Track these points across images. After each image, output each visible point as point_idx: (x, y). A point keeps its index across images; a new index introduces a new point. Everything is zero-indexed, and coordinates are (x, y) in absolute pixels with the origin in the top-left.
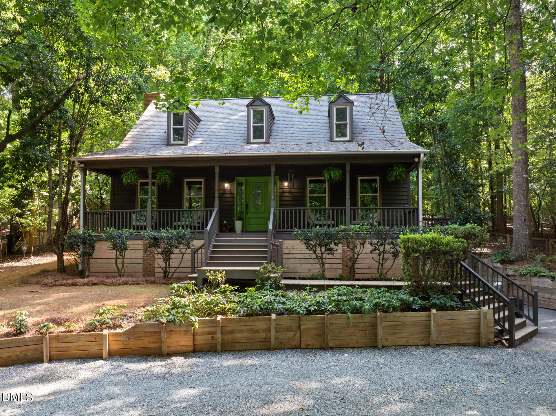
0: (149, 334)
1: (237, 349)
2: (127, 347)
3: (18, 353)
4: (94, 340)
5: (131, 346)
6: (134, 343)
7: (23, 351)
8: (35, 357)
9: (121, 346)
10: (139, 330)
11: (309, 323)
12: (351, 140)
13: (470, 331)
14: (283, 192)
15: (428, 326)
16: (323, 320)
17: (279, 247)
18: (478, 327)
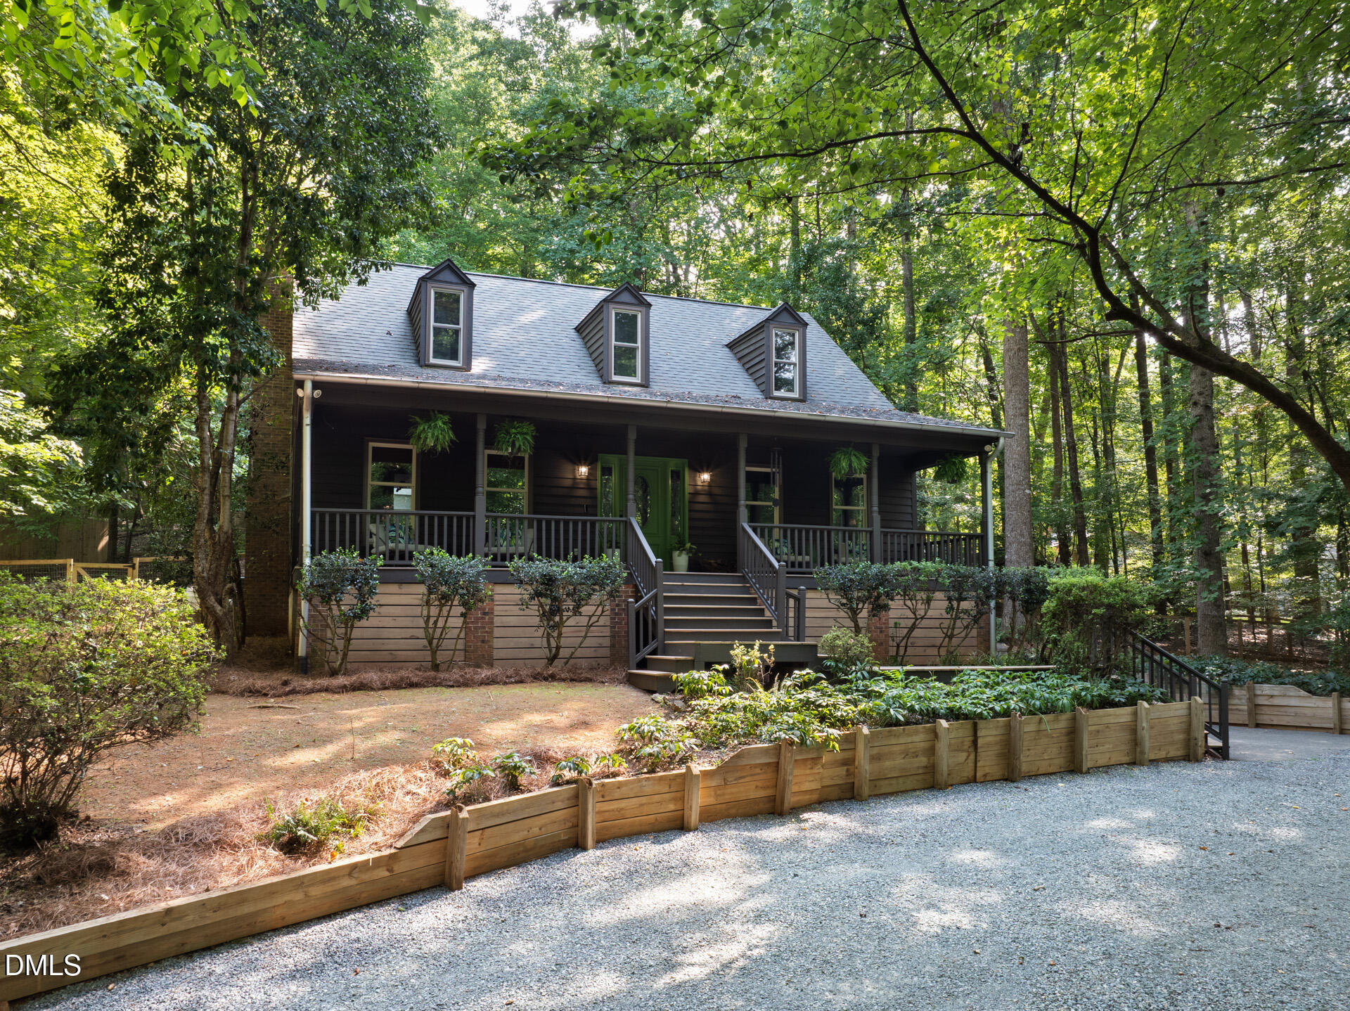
0: (758, 771)
1: (883, 791)
2: (721, 800)
3: (536, 830)
4: (667, 789)
5: (727, 798)
6: (733, 790)
7: (545, 825)
8: (563, 838)
9: (712, 800)
10: (745, 762)
11: (990, 734)
12: (803, 399)
13: (1180, 737)
14: (695, 494)
15: (1133, 730)
16: (1008, 726)
17: (799, 601)
18: (1188, 729)
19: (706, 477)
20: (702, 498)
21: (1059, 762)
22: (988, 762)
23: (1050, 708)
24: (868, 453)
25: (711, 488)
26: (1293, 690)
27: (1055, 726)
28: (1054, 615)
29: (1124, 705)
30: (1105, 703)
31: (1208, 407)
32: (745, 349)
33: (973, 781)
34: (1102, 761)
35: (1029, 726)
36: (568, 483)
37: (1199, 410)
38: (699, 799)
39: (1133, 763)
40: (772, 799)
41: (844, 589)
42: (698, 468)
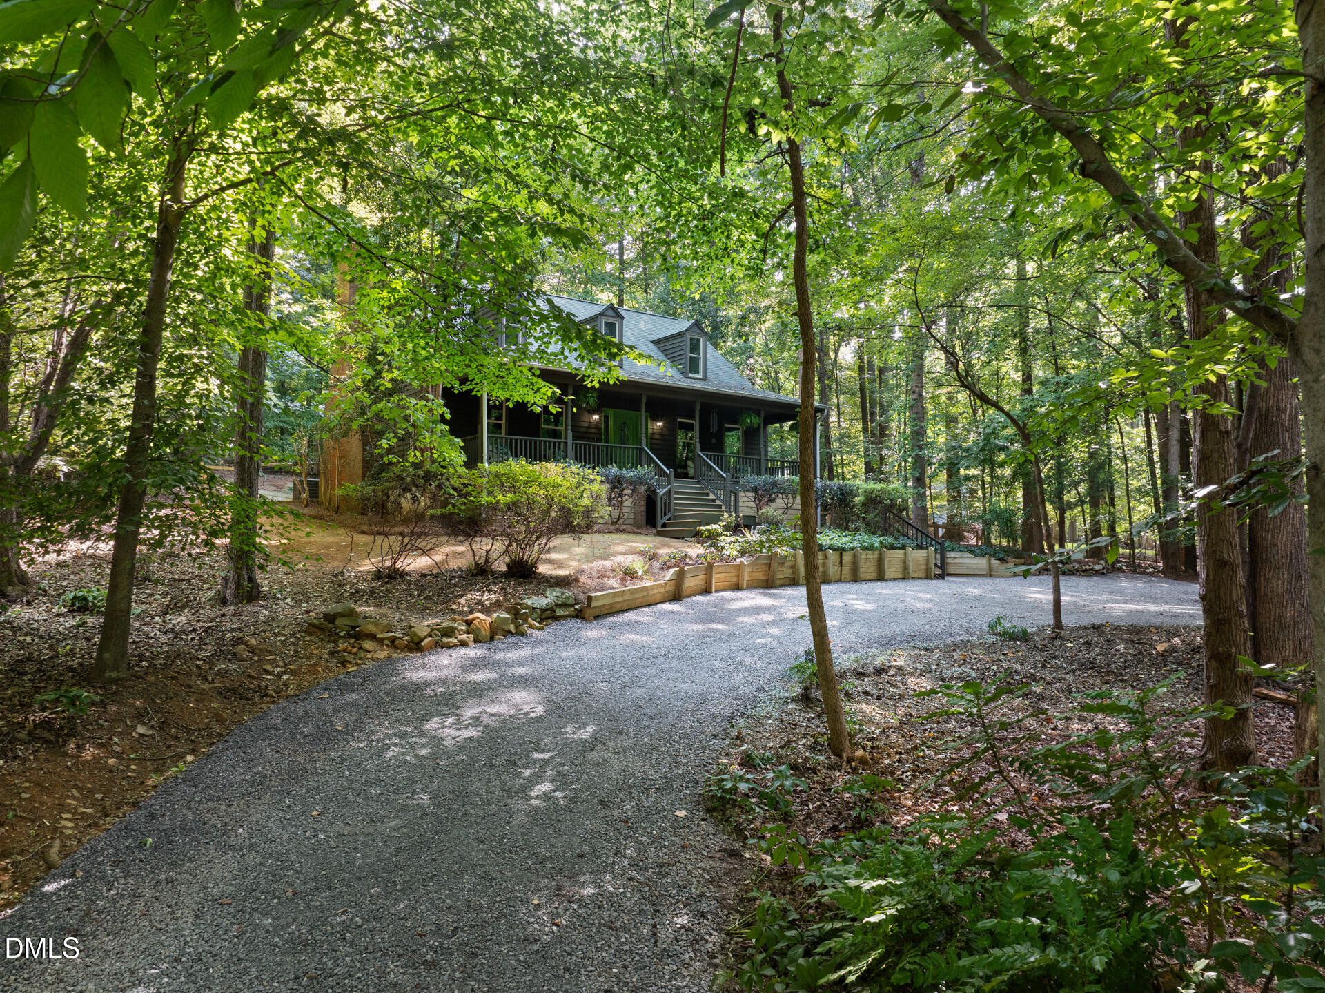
0: (763, 566)
2: (751, 579)
5: (753, 578)
6: (755, 574)
8: (703, 587)
10: (759, 561)
11: (847, 557)
12: (704, 379)
13: (924, 567)
14: (653, 434)
15: (905, 562)
16: (855, 556)
17: (736, 496)
18: (927, 563)
19: (660, 424)
20: (657, 437)
21: (873, 575)
22: (846, 572)
23: (871, 548)
24: (759, 415)
25: (662, 431)
26: (966, 555)
27: (872, 556)
28: (864, 504)
29: (899, 549)
30: (892, 547)
31: (920, 395)
32: (667, 345)
33: (840, 581)
34: (891, 576)
35: (863, 555)
36: (585, 424)
37: (915, 396)
38: (746, 577)
39: (904, 578)
40: (767, 581)
41: (756, 491)
42: (655, 419)
